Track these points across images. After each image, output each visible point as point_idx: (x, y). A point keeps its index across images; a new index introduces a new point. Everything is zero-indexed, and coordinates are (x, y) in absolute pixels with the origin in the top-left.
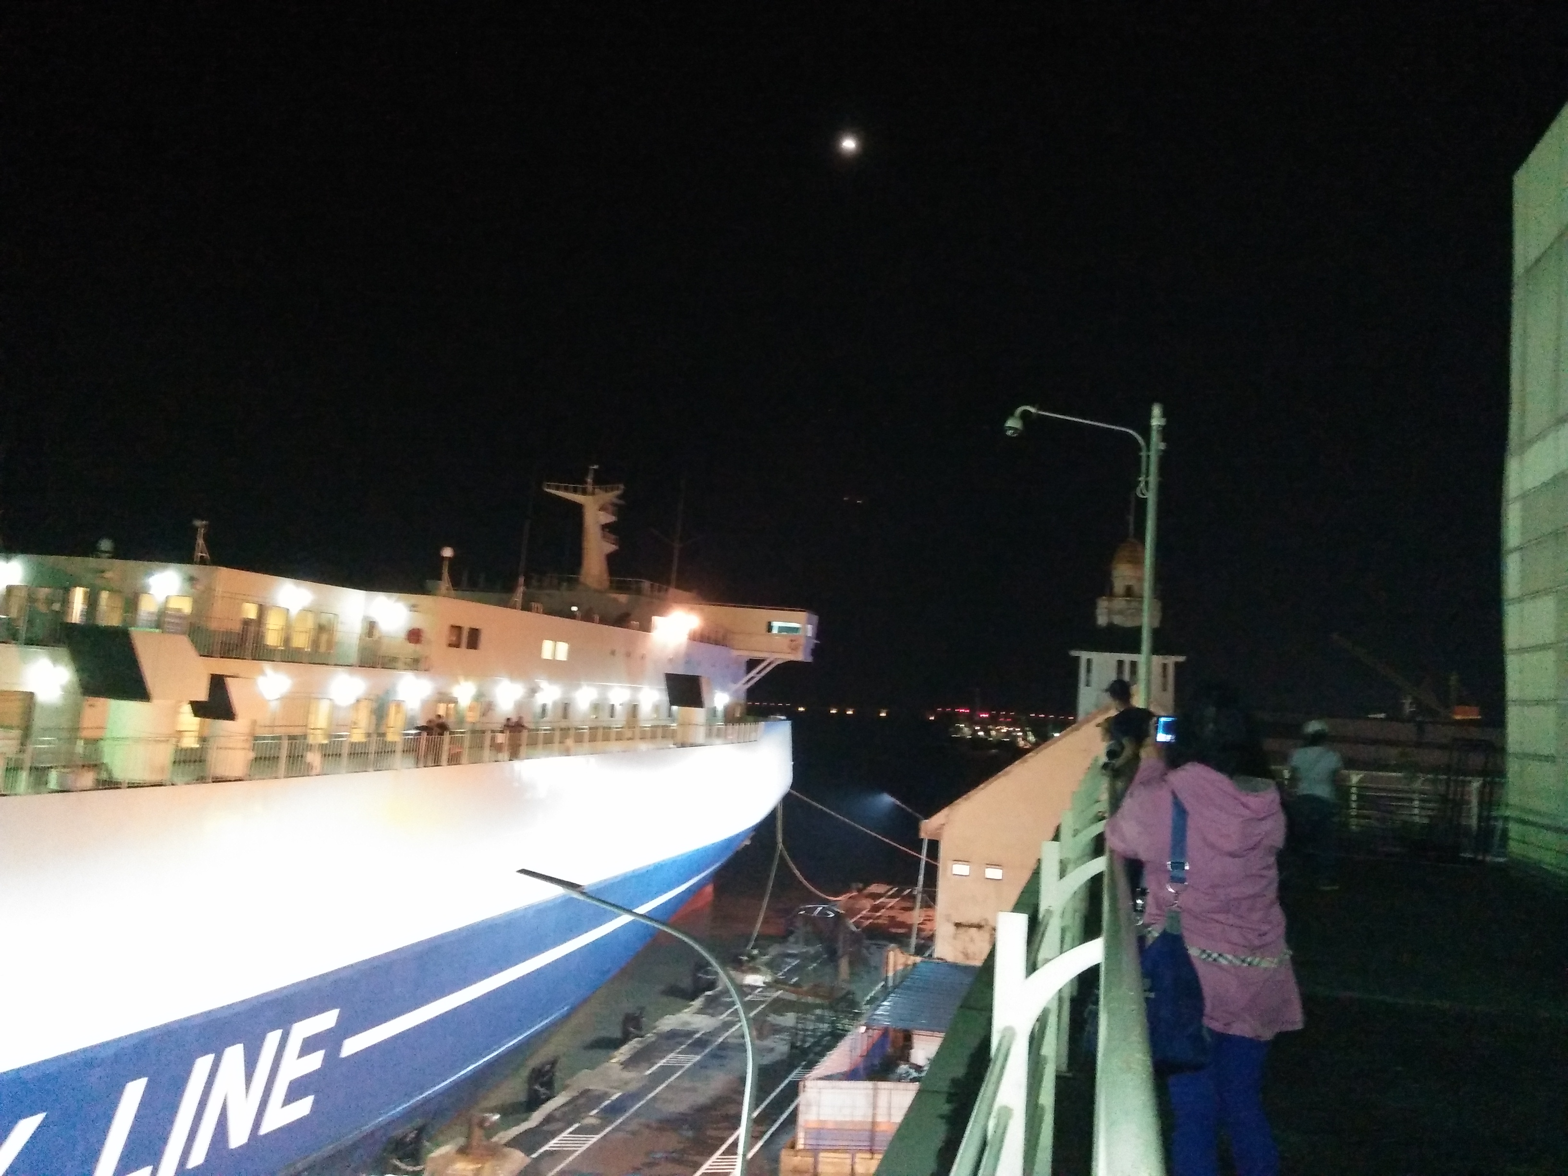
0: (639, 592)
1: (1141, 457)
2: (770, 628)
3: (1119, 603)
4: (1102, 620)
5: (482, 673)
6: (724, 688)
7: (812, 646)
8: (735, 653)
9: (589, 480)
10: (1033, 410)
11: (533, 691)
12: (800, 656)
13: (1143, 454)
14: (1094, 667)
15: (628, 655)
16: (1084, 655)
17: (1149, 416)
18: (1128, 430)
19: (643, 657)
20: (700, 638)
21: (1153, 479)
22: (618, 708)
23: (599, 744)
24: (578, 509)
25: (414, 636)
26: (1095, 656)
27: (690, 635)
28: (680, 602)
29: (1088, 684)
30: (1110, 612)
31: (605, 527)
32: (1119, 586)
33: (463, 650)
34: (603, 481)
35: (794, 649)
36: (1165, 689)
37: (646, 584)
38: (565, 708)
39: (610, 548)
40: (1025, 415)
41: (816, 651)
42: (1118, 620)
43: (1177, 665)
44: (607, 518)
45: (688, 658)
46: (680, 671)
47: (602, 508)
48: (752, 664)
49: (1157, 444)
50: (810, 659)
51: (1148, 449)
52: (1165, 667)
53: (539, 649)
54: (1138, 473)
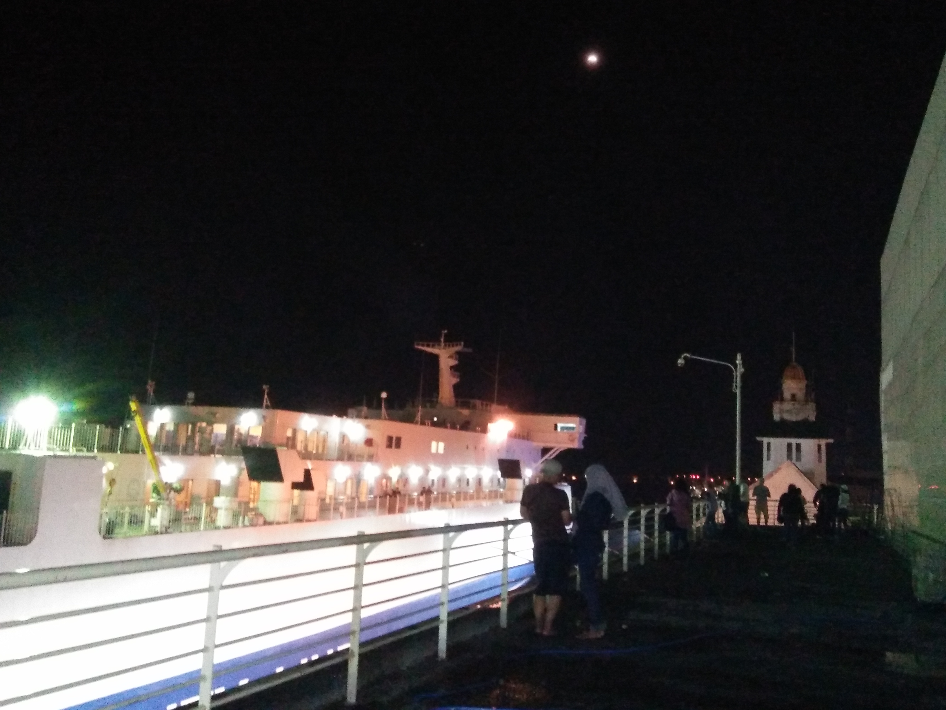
0: (474, 407)
1: (734, 375)
2: (556, 427)
3: (787, 406)
4: (777, 417)
5: (402, 462)
6: (530, 466)
7: (583, 438)
8: (535, 444)
9: (442, 340)
10: (688, 355)
11: (427, 471)
12: (576, 445)
13: (734, 374)
14: (772, 447)
15: (476, 448)
16: (765, 440)
17: (736, 359)
18: (727, 364)
19: (483, 449)
20: (515, 436)
21: (739, 383)
22: (471, 481)
23: (462, 502)
24: (435, 358)
25: (369, 442)
26: (772, 440)
27: (508, 435)
28: (498, 412)
29: (768, 459)
30: (781, 411)
31: (452, 368)
32: (787, 395)
33: (394, 450)
34: (450, 340)
35: (572, 441)
36: (820, 460)
37: (478, 402)
38: (444, 481)
39: (455, 380)
40: (685, 358)
41: (585, 442)
42: (787, 417)
43: (827, 445)
44: (453, 362)
45: (509, 449)
46: (504, 456)
47: (451, 357)
48: (545, 451)
49: (740, 370)
50: (582, 447)
51: (736, 371)
52: (819, 446)
53: (430, 447)
54: (733, 382)
